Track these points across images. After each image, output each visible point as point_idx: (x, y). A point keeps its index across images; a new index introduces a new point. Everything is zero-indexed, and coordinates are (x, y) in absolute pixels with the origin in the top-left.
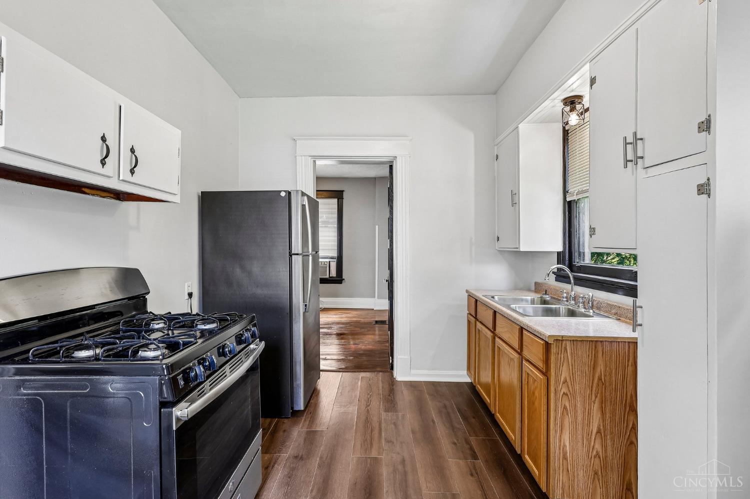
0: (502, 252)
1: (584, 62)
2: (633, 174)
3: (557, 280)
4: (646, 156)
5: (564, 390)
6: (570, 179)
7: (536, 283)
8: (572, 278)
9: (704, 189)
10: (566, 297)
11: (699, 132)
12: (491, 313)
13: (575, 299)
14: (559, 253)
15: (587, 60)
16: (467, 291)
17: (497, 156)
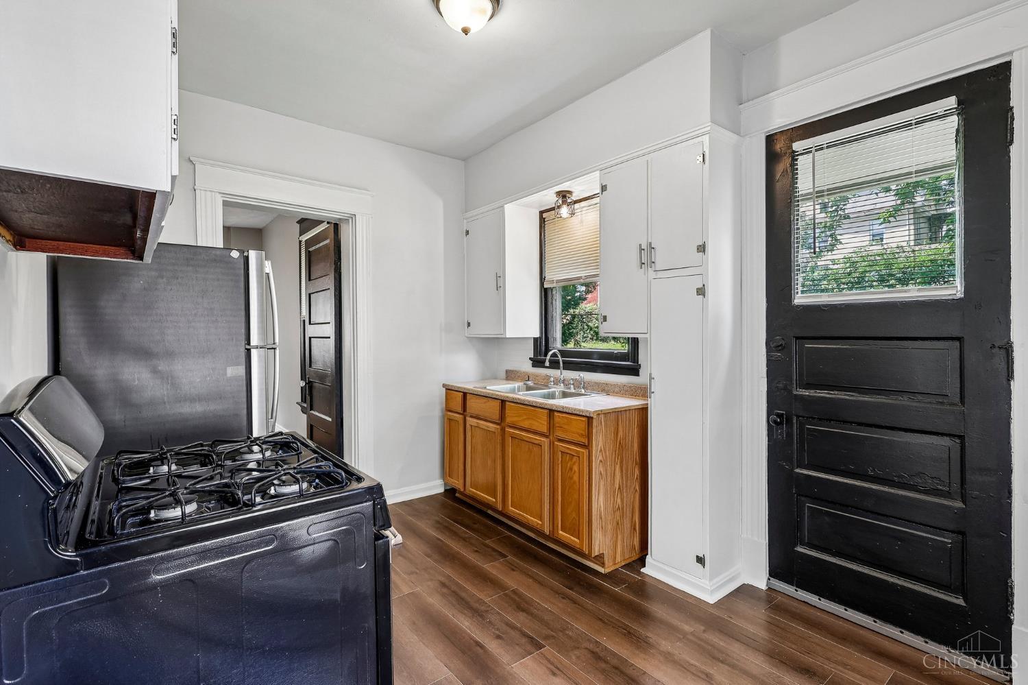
0: (470, 339)
1: (595, 168)
2: (645, 274)
3: (534, 366)
4: (657, 262)
5: (600, 458)
6: (547, 266)
7: (507, 371)
8: (561, 363)
9: (701, 291)
10: (554, 381)
11: (698, 252)
12: (497, 404)
13: (564, 382)
14: (535, 340)
15: (597, 168)
16: (444, 386)
17: (467, 232)
